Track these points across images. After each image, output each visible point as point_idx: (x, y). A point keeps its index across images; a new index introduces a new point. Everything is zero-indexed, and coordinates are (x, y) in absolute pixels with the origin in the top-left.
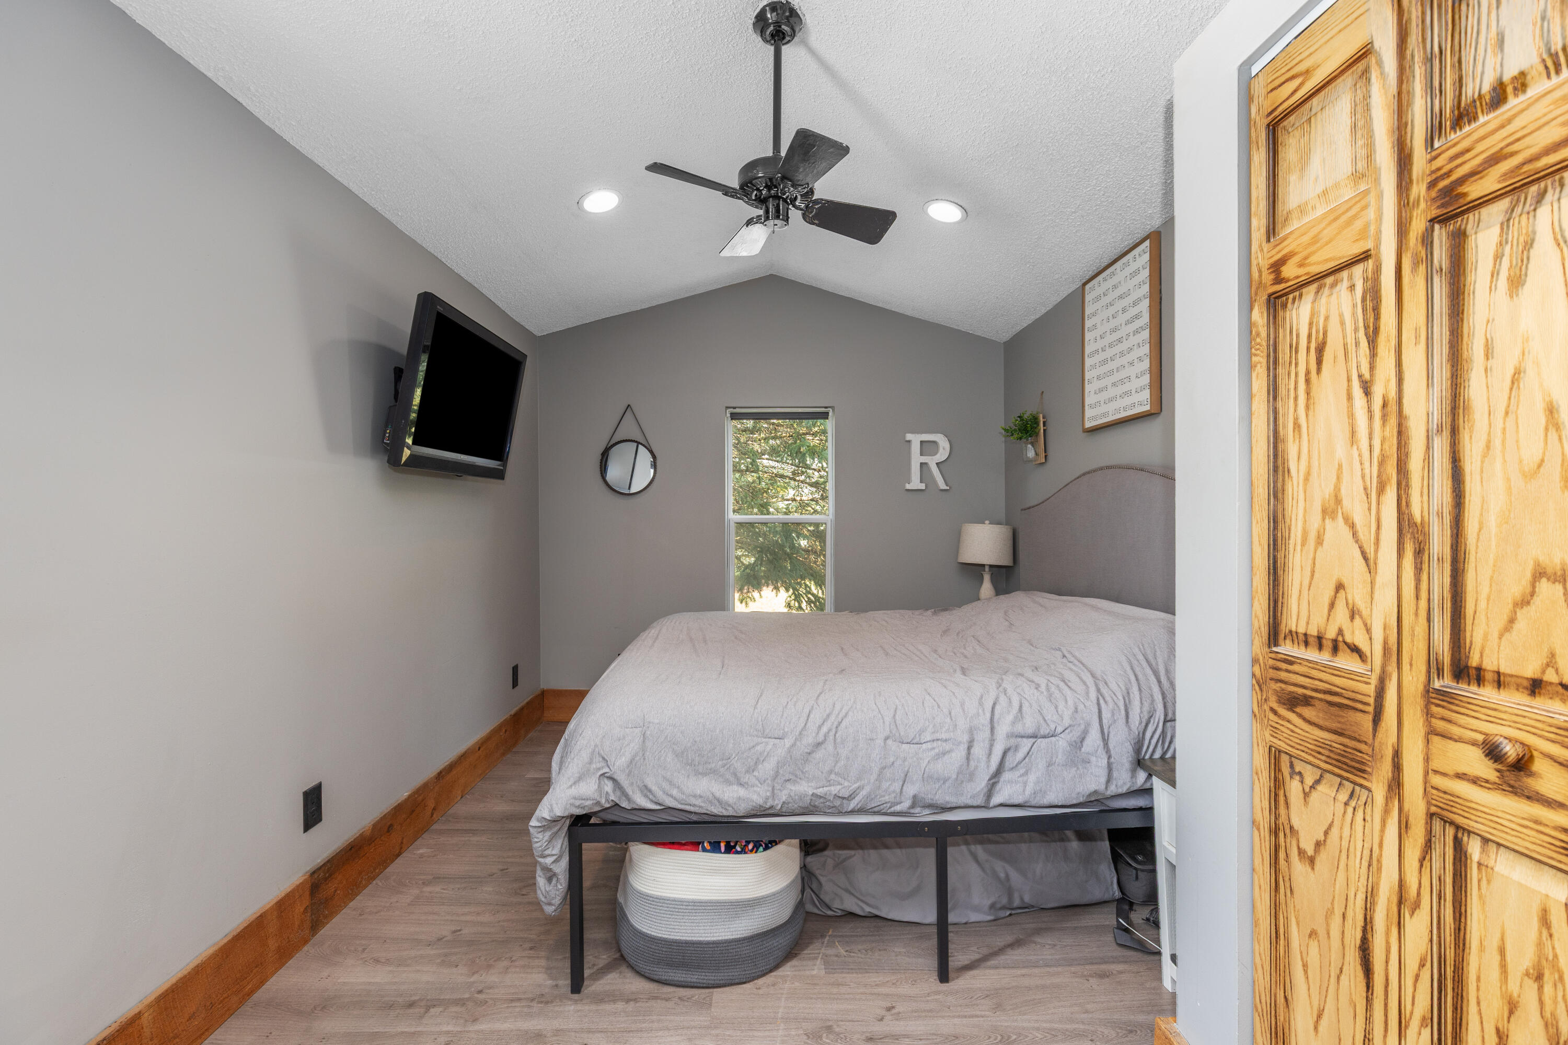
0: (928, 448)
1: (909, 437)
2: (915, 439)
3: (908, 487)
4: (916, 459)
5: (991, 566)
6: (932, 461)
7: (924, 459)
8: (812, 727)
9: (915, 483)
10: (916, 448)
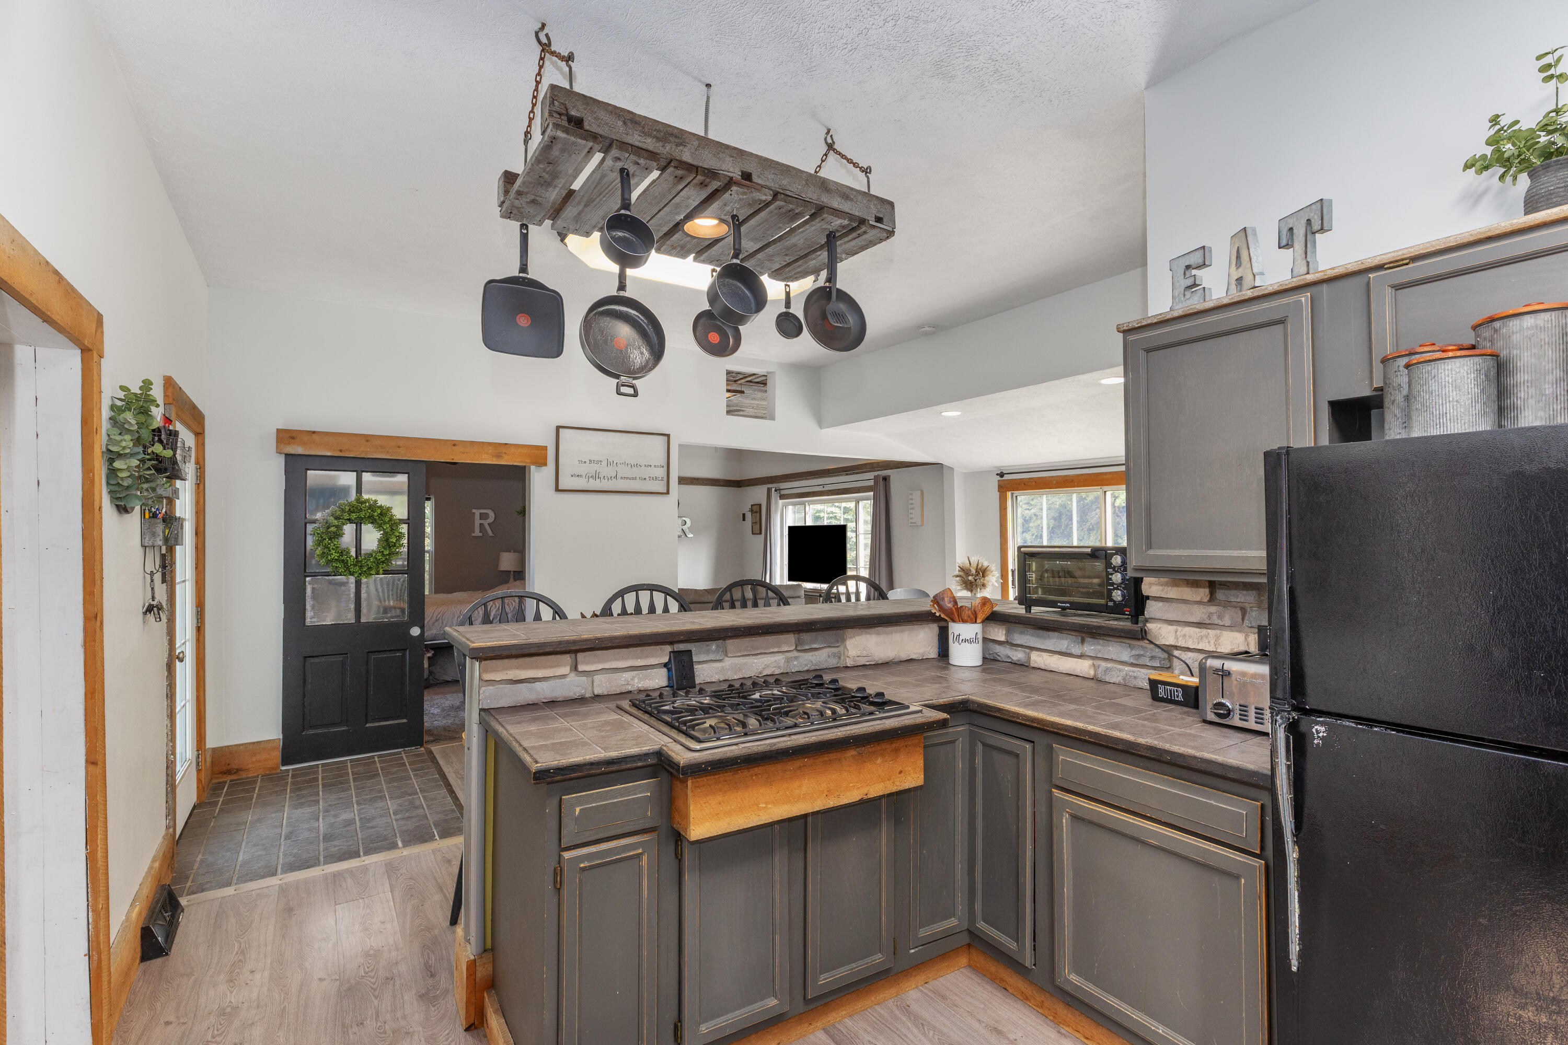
0: (483, 516)
1: (474, 511)
2: (477, 513)
3: (473, 535)
4: (478, 522)
5: (514, 572)
6: (486, 523)
7: (482, 522)
8: (435, 616)
9: (477, 533)
10: (477, 516)
